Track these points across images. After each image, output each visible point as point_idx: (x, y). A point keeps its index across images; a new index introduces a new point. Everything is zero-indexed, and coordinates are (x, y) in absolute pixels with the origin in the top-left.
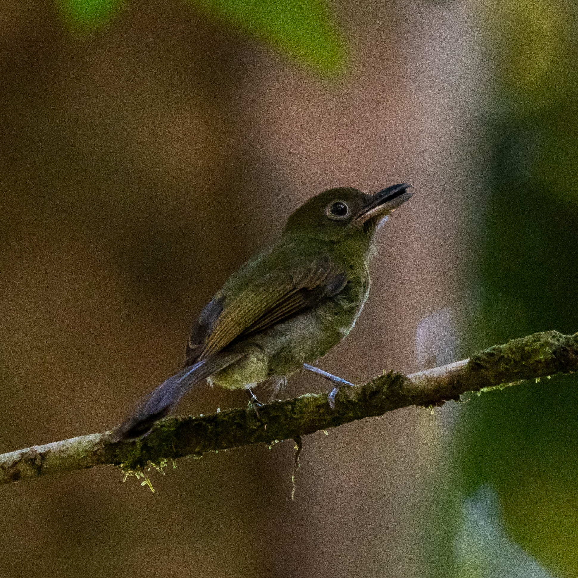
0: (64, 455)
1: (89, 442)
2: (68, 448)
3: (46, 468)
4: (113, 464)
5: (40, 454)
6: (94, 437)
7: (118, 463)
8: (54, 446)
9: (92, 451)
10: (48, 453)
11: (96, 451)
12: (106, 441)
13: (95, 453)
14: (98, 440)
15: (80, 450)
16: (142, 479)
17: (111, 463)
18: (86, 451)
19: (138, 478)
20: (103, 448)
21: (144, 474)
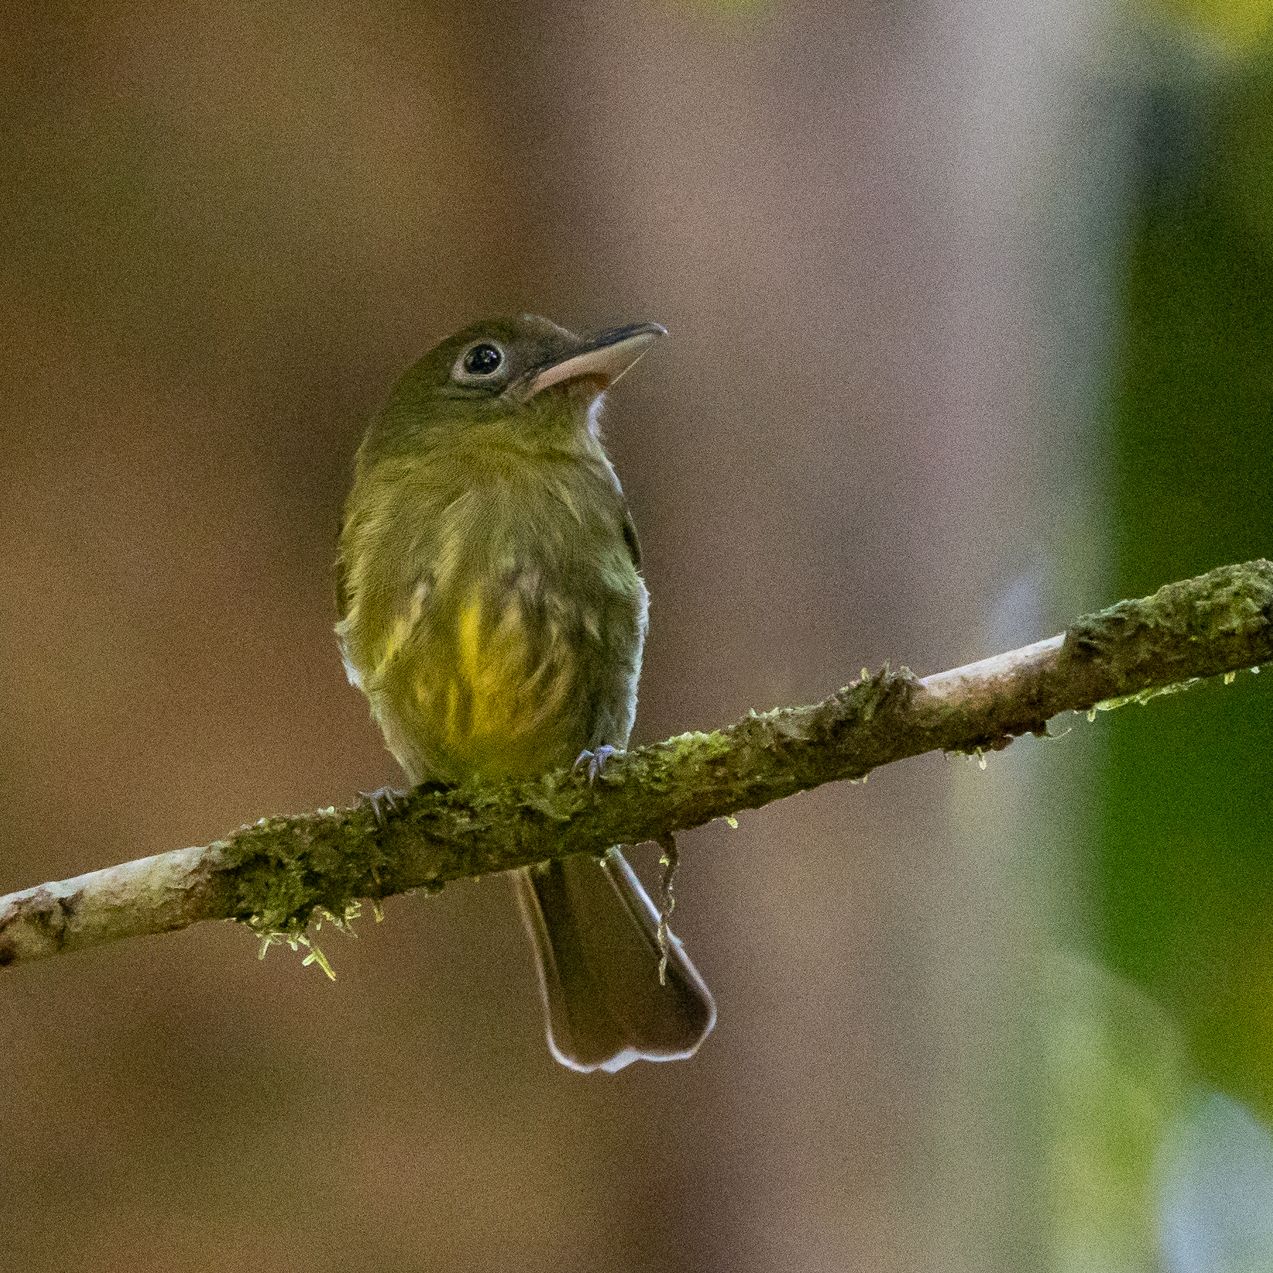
0: (118, 902)
1: (174, 868)
2: (125, 884)
3: (77, 934)
4: (234, 919)
5: (61, 901)
6: (184, 858)
7: (245, 916)
8: (94, 882)
9: (183, 890)
10: (79, 896)
11: (193, 888)
12: (214, 864)
13: (189, 894)
14: (195, 863)
15: (155, 887)
16: (304, 952)
17: (229, 915)
18: (168, 890)
19: (294, 947)
20: (210, 881)
21: (307, 938)
